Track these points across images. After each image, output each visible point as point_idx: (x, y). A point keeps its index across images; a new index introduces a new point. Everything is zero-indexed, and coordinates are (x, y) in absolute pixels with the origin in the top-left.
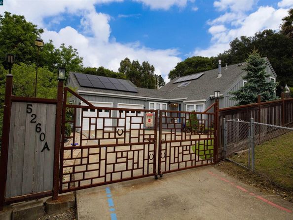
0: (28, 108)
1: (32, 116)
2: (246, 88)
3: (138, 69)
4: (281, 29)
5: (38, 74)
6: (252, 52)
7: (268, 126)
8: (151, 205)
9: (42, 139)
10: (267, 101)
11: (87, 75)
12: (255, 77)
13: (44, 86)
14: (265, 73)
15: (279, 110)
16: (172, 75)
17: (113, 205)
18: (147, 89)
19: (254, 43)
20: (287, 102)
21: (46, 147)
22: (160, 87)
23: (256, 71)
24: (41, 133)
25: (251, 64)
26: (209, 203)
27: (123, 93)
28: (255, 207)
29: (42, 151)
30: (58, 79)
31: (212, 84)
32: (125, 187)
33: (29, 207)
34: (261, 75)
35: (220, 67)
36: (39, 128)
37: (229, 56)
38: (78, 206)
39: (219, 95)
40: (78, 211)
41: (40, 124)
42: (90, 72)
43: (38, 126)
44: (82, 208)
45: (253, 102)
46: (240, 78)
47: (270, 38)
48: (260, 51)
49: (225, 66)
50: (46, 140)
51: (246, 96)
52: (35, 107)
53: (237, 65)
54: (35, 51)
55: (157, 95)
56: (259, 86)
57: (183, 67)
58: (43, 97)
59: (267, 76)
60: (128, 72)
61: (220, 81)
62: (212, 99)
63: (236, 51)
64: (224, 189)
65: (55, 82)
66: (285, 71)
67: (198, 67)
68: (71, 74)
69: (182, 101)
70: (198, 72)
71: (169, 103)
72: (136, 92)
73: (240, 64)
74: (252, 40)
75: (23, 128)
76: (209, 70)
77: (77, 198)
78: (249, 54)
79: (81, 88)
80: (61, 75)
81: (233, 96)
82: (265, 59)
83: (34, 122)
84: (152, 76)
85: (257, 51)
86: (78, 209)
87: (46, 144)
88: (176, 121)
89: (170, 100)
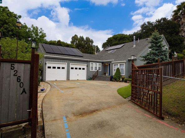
0: (12, 66)
1: (14, 72)
2: (150, 54)
3: (83, 42)
4: (172, 17)
5: (18, 44)
6: (154, 31)
7: (164, 77)
8: (92, 127)
9: (22, 87)
10: (163, 62)
11: (50, 45)
12: (156, 47)
13: (22, 52)
14: (162, 44)
15: (171, 67)
16: (104, 45)
17: (67, 127)
18: (89, 55)
19: (156, 26)
20: (175, 62)
21: (24, 91)
22: (97, 53)
23: (156, 43)
24: (20, 82)
25: (154, 39)
26: (128, 125)
27: (73, 56)
28: (156, 127)
29: (22, 94)
30: (32, 48)
31: (130, 51)
32: (75, 116)
33: (13, 130)
34: (159, 45)
35: (134, 40)
36: (20, 79)
37: (140, 34)
38: (45, 129)
39: (134, 58)
40: (45, 132)
41: (20, 77)
42: (52, 43)
43: (19, 78)
44: (48, 130)
45: (155, 62)
46: (147, 47)
47: (166, 23)
48: (159, 31)
49: (138, 40)
50: (24, 87)
51: (151, 59)
52: (16, 65)
53: (145, 39)
54: (16, 30)
55: (95, 58)
56: (158, 52)
57: (112, 41)
58: (22, 59)
59: (163, 46)
60: (76, 43)
61: (134, 49)
62: (129, 61)
63: (144, 31)
64: (137, 116)
65: (29, 50)
66: (174, 43)
67: (121, 41)
68: (40, 45)
69: (111, 62)
70: (121, 44)
71: (103, 63)
72: (82, 56)
73: (147, 39)
74: (154, 24)
75: (9, 79)
76: (128, 42)
77: (45, 124)
78: (152, 33)
79: (47, 54)
80: (34, 45)
81: (142, 58)
82: (162, 35)
83: (15, 75)
84: (92, 46)
85: (157, 31)
86: (45, 130)
87: (24, 89)
88: (107, 74)
89: (103, 61)
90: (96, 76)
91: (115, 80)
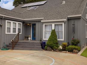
62: (69, 19)
88: (29, 38)
89: (25, 20)
90: (16, 43)
91: (51, 49)
